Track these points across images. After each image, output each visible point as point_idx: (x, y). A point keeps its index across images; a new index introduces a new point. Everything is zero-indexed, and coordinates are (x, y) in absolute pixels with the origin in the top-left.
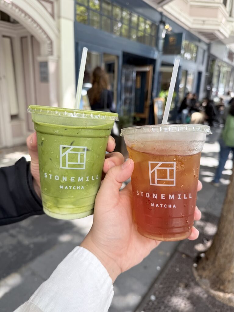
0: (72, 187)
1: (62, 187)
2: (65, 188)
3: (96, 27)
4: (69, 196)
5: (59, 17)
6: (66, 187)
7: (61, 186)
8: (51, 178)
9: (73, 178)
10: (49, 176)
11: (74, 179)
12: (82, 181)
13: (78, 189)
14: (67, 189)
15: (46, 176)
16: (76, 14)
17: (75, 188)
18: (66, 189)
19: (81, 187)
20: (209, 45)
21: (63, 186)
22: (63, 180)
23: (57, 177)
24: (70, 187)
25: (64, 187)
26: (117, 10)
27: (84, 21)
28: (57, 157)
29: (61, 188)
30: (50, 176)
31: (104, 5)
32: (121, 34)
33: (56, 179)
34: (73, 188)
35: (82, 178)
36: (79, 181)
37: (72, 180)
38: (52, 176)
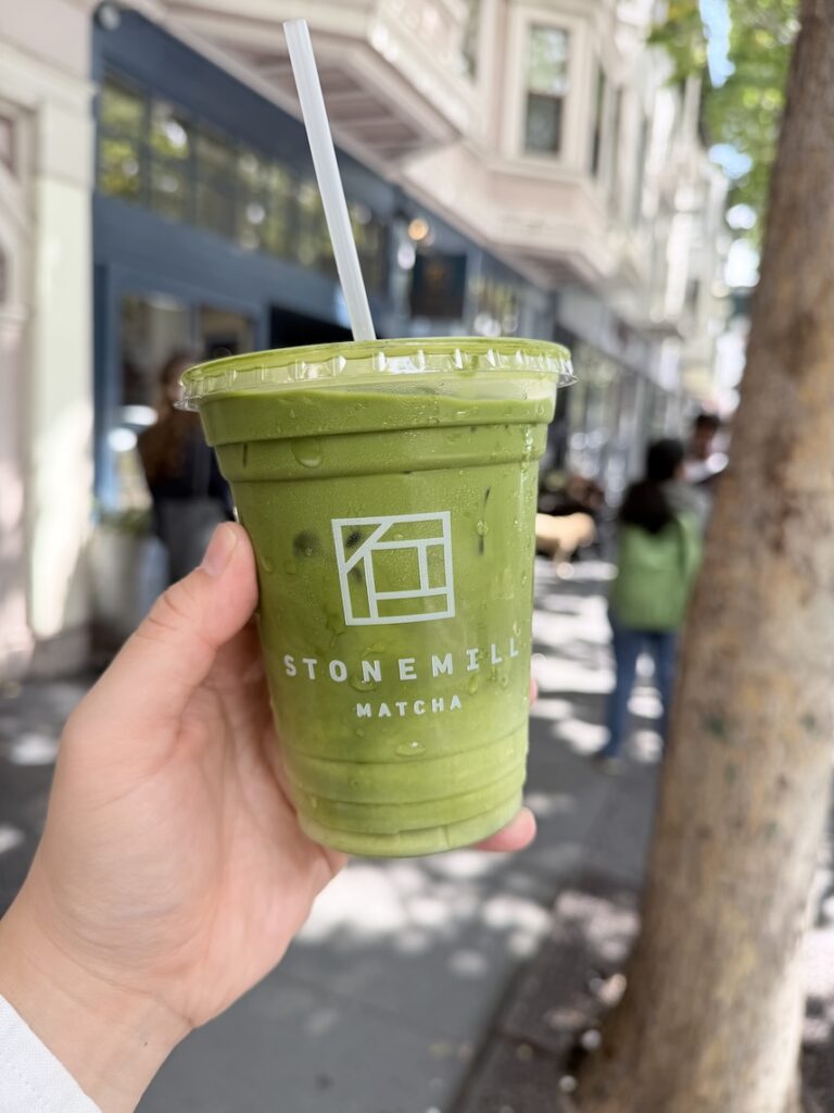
0: (411, 705)
1: (364, 710)
2: (380, 715)
3: (171, 217)
4: (401, 750)
5: (35, 171)
6: (384, 710)
7: (359, 706)
8: (312, 676)
9: (407, 665)
10: (302, 669)
11: (411, 669)
12: (450, 672)
13: (434, 710)
14: (389, 714)
15: (291, 670)
16: (99, 169)
17: (420, 707)
18: (385, 715)
19: (448, 702)
20: (554, 299)
21: (368, 706)
22: (367, 679)
23: (338, 668)
24: (401, 705)
25: (376, 709)
26: (249, 168)
27: (127, 194)
28: (328, 578)
29: (359, 715)
30: (306, 665)
31: (204, 148)
32: (263, 246)
34: (416, 710)
35: (449, 657)
36: (435, 674)
37: (405, 670)
38: (314, 665)
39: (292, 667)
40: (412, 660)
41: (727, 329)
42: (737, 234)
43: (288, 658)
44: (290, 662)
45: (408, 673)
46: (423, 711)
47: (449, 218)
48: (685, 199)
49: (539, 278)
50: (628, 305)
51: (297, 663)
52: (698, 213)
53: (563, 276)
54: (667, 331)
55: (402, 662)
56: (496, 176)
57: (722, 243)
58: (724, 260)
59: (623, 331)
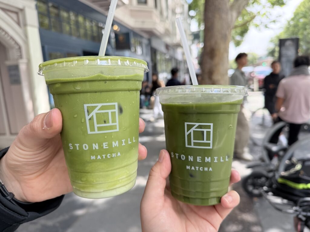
0: (107, 155)
7: (92, 156)
8: (78, 149)
10: (75, 147)
11: (107, 145)
12: (117, 146)
13: (113, 156)
14: (100, 158)
15: (71, 148)
18: (99, 159)
19: (117, 154)
21: (94, 156)
22: (94, 149)
23: (86, 146)
24: (104, 156)
25: (96, 157)
28: (83, 121)
29: (92, 159)
33: (84, 149)
34: (108, 157)
35: (117, 142)
36: (113, 146)
37: (105, 145)
38: (78, 146)
39: (72, 147)
40: (107, 143)
41: (193, 43)
42: (192, 17)
43: (70, 144)
44: (71, 145)
45: (106, 147)
46: (110, 157)
47: (122, 23)
48: (178, 10)
49: (146, 36)
50: (168, 40)
51: (73, 146)
52: (182, 13)
53: (151, 34)
54: (179, 45)
55: (104, 144)
56: (131, 11)
57: (189, 20)
58: (190, 25)
59: (167, 47)
